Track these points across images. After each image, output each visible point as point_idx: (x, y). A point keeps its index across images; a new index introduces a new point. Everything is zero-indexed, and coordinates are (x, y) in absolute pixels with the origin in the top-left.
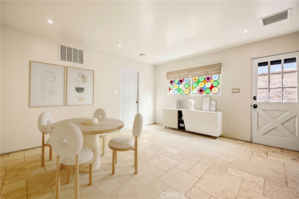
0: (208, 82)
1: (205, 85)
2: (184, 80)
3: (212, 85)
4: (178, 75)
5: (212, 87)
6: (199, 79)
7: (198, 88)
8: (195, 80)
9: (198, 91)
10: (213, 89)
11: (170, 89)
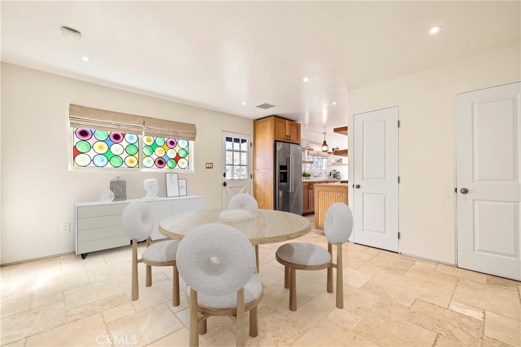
0: (171, 148)
1: (166, 153)
2: (124, 135)
3: (177, 154)
4: (114, 122)
5: (177, 159)
6: (155, 141)
7: (155, 157)
8: (149, 140)
9: (155, 162)
10: (180, 161)
11: (76, 152)
